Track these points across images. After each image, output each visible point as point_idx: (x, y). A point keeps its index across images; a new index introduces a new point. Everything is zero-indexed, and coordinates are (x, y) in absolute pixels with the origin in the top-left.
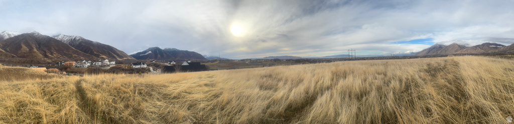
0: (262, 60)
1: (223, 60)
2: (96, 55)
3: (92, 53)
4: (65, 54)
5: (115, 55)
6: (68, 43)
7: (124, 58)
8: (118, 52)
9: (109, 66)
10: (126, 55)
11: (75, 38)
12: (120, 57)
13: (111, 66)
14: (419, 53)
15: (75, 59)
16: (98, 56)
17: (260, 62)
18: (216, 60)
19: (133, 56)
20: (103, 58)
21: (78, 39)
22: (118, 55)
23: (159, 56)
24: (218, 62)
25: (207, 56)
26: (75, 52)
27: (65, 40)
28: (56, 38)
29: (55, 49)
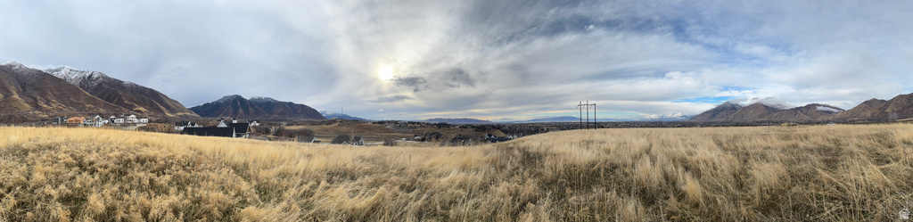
0: (418, 123)
1: (348, 121)
2: (126, 106)
3: (120, 102)
4: (72, 104)
5: (162, 108)
6: (77, 84)
7: (179, 114)
8: (168, 102)
10: (181, 108)
11: (91, 76)
12: (172, 111)
14: (695, 117)
15: (90, 112)
16: (130, 108)
17: (411, 128)
18: (335, 121)
19: (196, 110)
20: (139, 111)
21: (96, 76)
22: (168, 107)
23: (241, 111)
25: (328, 113)
26: (90, 100)
27: (73, 78)
28: (55, 74)
29: (54, 95)
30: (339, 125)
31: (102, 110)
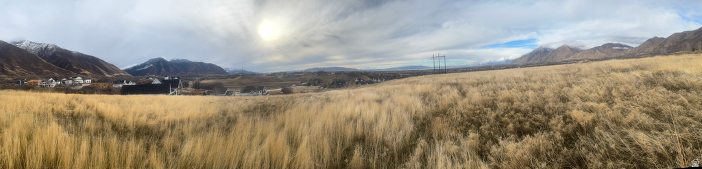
0: (302, 72)
1: (247, 75)
2: (73, 70)
3: (70, 68)
4: (33, 69)
5: (102, 70)
6: (36, 54)
7: (115, 75)
8: (106, 66)
9: (81, 84)
10: (117, 70)
11: (47, 47)
12: (109, 72)
13: (83, 85)
14: (515, 60)
15: (47, 76)
16: (76, 71)
17: (298, 76)
18: (237, 75)
19: (128, 71)
20: (85, 74)
21: (51, 47)
22: (106, 70)
23: (163, 70)
24: (239, 78)
25: (230, 69)
26: (47, 67)
27: (33, 48)
28: (18, 45)
29: (18, 62)
30: (242, 78)
31: (56, 74)
